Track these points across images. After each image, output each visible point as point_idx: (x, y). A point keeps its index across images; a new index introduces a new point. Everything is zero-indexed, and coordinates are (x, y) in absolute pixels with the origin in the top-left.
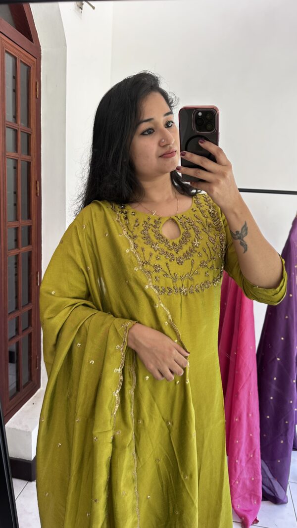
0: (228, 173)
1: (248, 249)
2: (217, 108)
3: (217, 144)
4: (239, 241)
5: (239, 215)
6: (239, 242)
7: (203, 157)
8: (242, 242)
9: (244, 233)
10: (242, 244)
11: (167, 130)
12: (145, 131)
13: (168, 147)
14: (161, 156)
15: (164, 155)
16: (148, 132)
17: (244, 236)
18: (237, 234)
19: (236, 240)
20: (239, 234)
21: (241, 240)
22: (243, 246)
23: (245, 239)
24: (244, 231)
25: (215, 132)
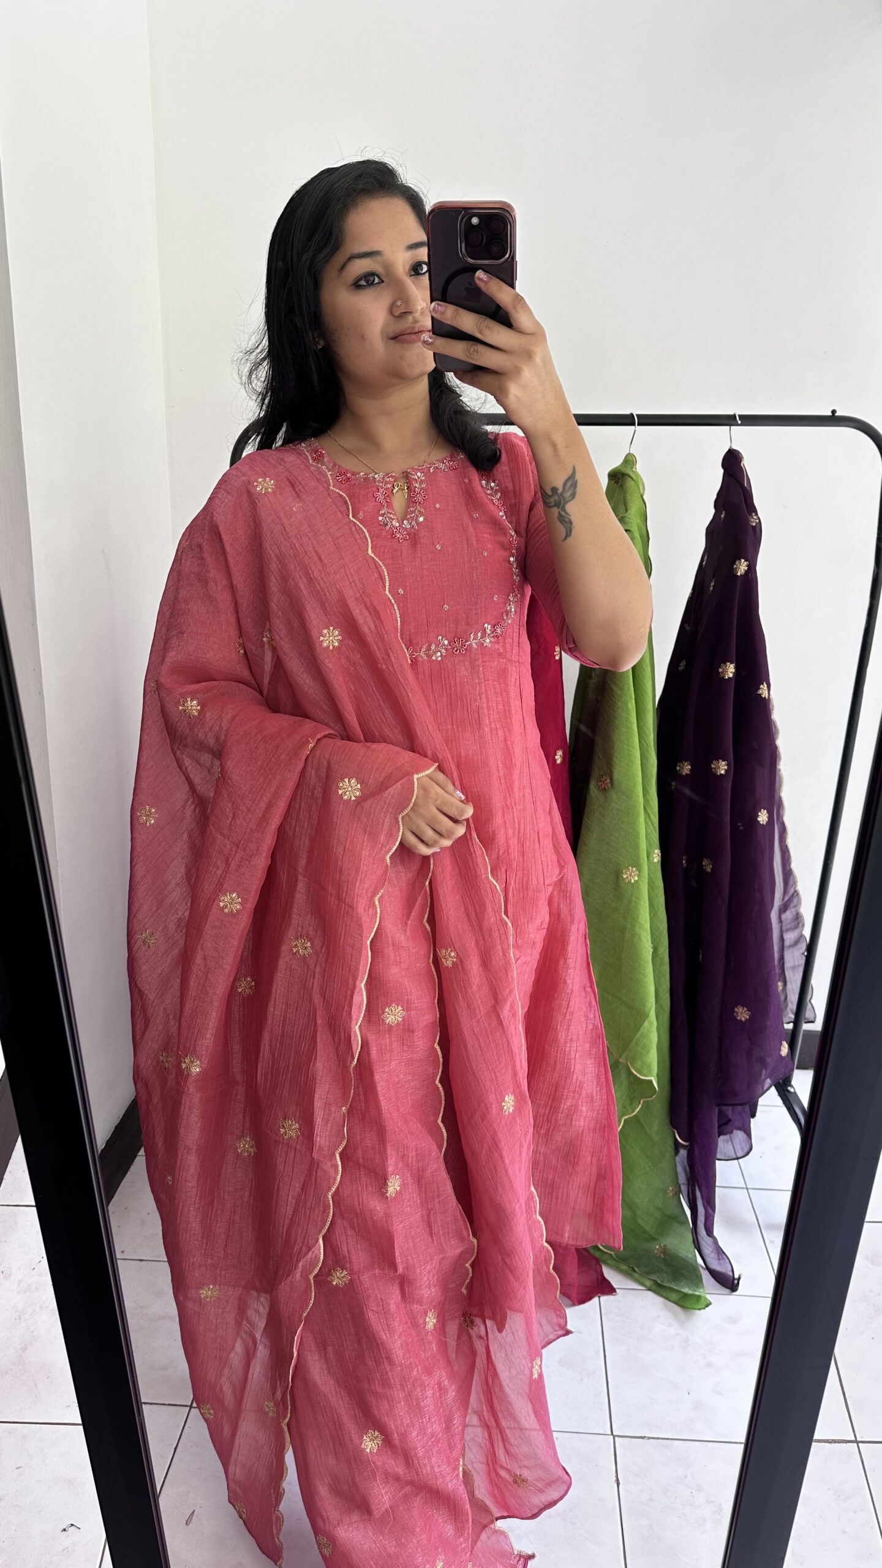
0: (539, 350)
1: (574, 531)
2: (511, 207)
4: (555, 512)
6: (557, 515)
7: (484, 317)
8: (563, 513)
9: (568, 494)
10: (561, 519)
11: (409, 283)
12: (360, 279)
13: (410, 318)
14: (394, 338)
15: (401, 337)
16: (367, 282)
17: (567, 500)
18: (553, 493)
19: (550, 509)
20: (557, 494)
21: (560, 510)
22: (564, 525)
23: (570, 507)
24: (569, 489)
25: (509, 260)
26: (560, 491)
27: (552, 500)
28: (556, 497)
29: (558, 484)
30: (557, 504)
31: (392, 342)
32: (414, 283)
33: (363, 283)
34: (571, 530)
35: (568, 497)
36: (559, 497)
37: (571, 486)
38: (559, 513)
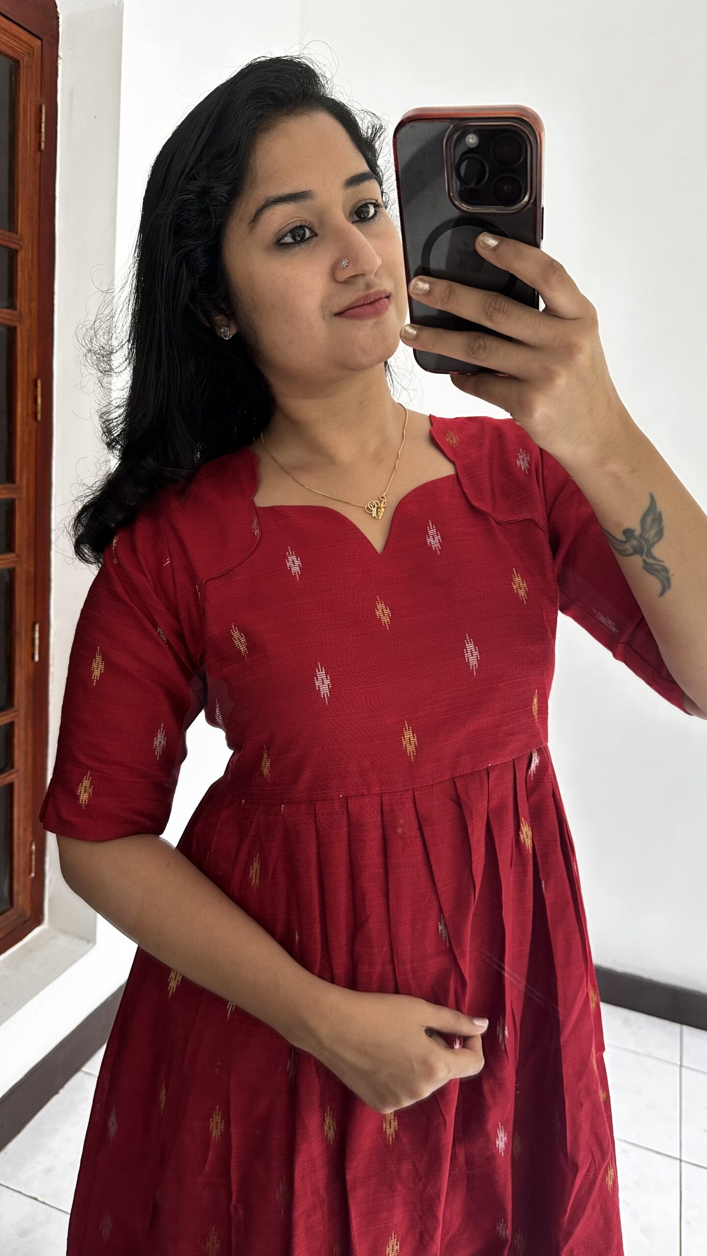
1: (674, 583)
2: (532, 113)
4: (638, 560)
6: (640, 563)
8: (650, 560)
9: (651, 535)
10: (648, 567)
11: (355, 231)
12: (285, 236)
13: (361, 282)
14: (339, 314)
15: (352, 311)
16: (294, 238)
17: (651, 542)
18: (626, 537)
19: (627, 558)
20: (634, 537)
21: (644, 557)
22: (654, 575)
23: (657, 551)
24: (651, 527)
25: (530, 206)
26: (638, 532)
27: (628, 547)
28: (634, 542)
29: (634, 523)
30: (638, 551)
31: (336, 317)
32: (363, 233)
33: (288, 239)
34: (668, 580)
35: (654, 537)
36: (638, 540)
37: (653, 521)
38: (644, 561)
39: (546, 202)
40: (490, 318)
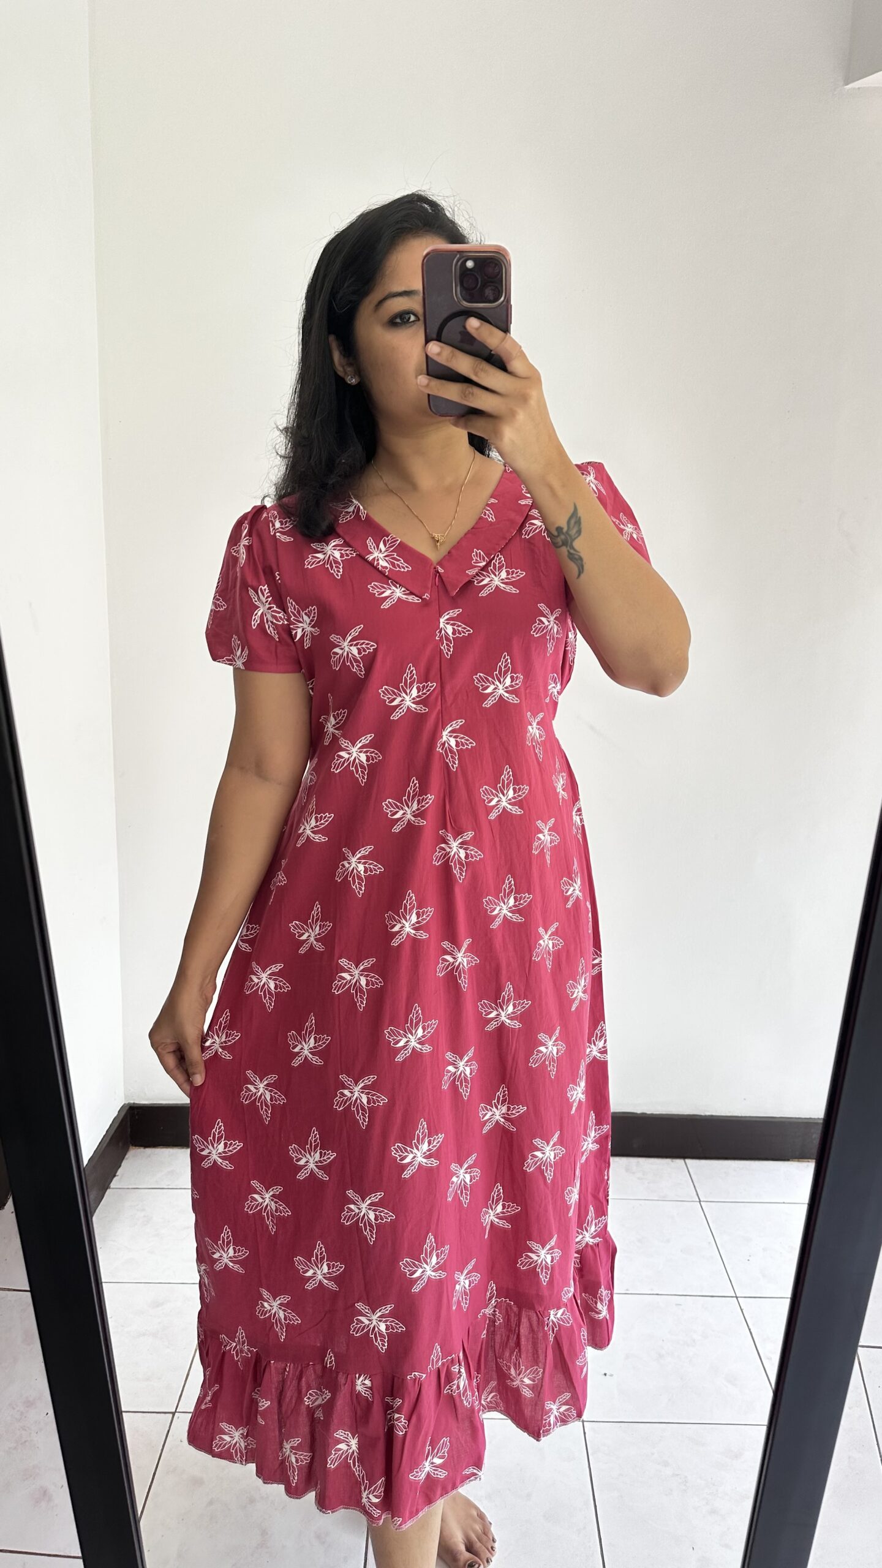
0: (534, 394)
1: (585, 567)
2: (504, 250)
3: (506, 330)
4: (564, 550)
5: (560, 492)
6: (566, 553)
7: (478, 360)
8: (572, 551)
9: (573, 532)
10: (571, 557)
12: (396, 317)
16: (402, 319)
17: (573, 537)
18: (558, 533)
19: (558, 549)
20: (563, 534)
21: (568, 548)
22: (574, 562)
23: (578, 544)
24: (574, 527)
25: (504, 303)
26: (565, 529)
27: (559, 540)
28: (563, 537)
29: (563, 523)
30: (565, 543)
33: (397, 321)
34: (582, 566)
35: (575, 535)
36: (565, 535)
37: (575, 523)
38: (568, 551)
39: (513, 302)
40: (476, 374)
